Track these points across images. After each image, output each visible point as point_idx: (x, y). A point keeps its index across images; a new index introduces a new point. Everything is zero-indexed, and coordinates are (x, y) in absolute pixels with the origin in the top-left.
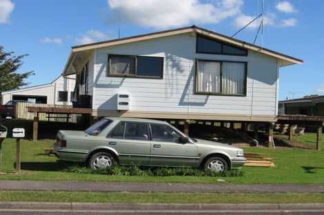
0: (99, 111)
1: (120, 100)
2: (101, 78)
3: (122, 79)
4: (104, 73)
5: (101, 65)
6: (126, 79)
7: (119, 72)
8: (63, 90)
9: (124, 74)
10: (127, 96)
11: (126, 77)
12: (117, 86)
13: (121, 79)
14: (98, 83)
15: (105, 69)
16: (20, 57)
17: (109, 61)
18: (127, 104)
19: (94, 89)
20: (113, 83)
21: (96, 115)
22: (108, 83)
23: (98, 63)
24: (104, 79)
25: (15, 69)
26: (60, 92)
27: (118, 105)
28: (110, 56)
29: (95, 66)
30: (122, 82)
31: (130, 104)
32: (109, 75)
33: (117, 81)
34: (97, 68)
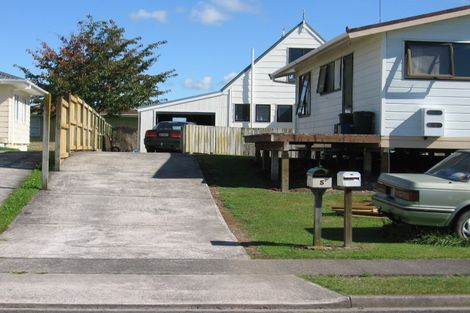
0: (392, 138)
1: (429, 119)
2: (394, 83)
3: (428, 82)
4: (399, 74)
5: (394, 59)
6: (437, 84)
7: (422, 71)
8: (241, 102)
9: (432, 75)
10: (439, 113)
11: (436, 79)
12: (421, 96)
13: (426, 84)
14: (390, 90)
15: (400, 67)
16: (151, 47)
17: (406, 52)
18: (439, 125)
19: (384, 100)
20: (414, 90)
21: (388, 146)
22: (406, 90)
23: (388, 57)
24: (399, 84)
25: (145, 66)
26: (237, 106)
27: (426, 128)
28: (409, 44)
29: (384, 61)
30: (429, 89)
31: (446, 125)
32: (407, 77)
33: (420, 86)
34: (387, 65)
